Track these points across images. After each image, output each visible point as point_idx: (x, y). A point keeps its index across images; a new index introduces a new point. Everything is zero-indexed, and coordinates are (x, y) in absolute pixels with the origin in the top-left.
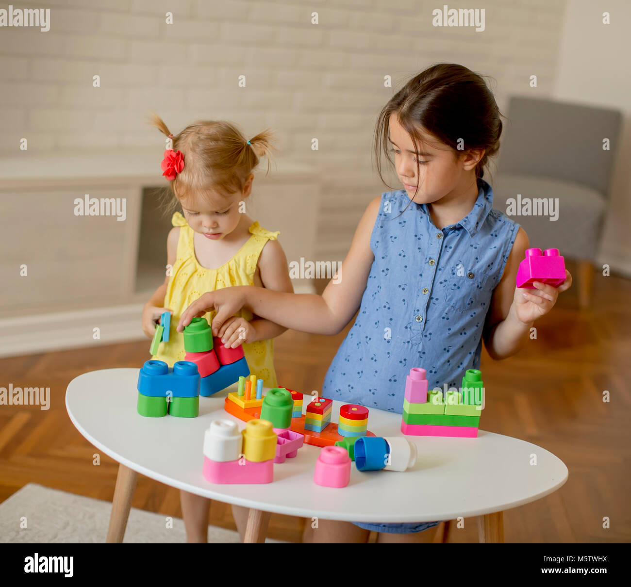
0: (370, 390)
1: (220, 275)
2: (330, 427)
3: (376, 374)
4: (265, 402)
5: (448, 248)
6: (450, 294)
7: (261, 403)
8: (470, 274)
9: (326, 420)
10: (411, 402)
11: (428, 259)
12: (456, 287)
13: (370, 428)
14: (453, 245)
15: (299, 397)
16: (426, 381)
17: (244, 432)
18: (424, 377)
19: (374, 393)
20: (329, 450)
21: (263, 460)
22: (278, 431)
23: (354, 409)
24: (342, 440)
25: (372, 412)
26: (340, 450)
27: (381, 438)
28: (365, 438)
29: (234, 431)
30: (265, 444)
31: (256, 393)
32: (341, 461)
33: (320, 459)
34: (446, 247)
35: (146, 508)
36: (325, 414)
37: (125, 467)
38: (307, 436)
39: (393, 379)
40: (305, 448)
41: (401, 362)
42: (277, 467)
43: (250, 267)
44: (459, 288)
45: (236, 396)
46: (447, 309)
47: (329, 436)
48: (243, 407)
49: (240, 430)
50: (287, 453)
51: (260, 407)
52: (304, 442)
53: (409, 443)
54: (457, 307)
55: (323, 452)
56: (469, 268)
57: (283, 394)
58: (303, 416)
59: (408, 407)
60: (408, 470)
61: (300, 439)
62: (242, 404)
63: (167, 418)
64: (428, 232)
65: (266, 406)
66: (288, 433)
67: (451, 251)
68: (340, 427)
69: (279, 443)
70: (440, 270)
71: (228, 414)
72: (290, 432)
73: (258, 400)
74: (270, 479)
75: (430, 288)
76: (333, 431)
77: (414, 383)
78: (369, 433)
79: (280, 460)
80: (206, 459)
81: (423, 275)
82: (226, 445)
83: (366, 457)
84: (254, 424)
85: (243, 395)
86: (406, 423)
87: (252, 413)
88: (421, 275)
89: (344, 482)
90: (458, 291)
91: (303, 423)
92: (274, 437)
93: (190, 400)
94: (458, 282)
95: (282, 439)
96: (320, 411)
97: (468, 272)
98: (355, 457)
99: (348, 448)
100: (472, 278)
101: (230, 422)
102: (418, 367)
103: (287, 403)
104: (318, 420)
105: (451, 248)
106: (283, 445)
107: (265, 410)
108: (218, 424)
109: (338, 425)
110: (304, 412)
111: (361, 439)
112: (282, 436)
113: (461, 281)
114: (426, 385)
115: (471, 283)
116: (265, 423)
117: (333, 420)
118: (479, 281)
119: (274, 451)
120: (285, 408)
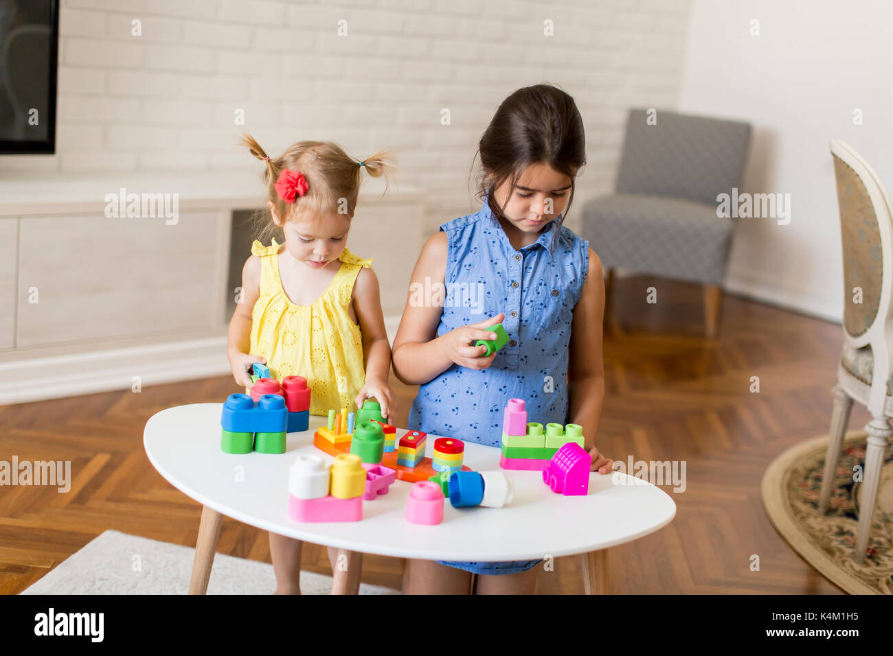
0: (471, 425)
1: (314, 311)
2: (424, 462)
3: (476, 407)
4: (355, 436)
5: (528, 270)
6: (538, 314)
7: (350, 438)
8: (555, 291)
9: (419, 455)
10: (510, 435)
11: (510, 282)
12: (543, 306)
13: (465, 463)
14: (532, 265)
15: (391, 430)
16: (525, 413)
17: (331, 467)
18: (522, 408)
19: (475, 428)
20: (421, 486)
21: (351, 497)
22: (368, 466)
23: (449, 443)
24: (435, 475)
25: (468, 446)
26: (432, 485)
27: (476, 473)
28: (459, 472)
29: (320, 467)
30: (353, 481)
31: (347, 427)
32: (434, 497)
33: (412, 495)
34: (526, 268)
35: (234, 553)
36: (419, 448)
37: (209, 509)
38: (400, 472)
39: (494, 409)
40: (397, 485)
41: (501, 390)
42: (366, 504)
43: (345, 298)
44: (545, 307)
45: (327, 430)
46: (538, 329)
47: (422, 470)
48: (333, 442)
49: (327, 466)
50: (378, 489)
51: (350, 442)
52: (396, 478)
53: (506, 477)
54: (547, 327)
55: (415, 487)
56: (552, 286)
57: (374, 428)
58: (396, 450)
59: (506, 440)
60: (505, 506)
61: (393, 474)
62: (332, 438)
63: (253, 454)
64: (505, 256)
65: (357, 441)
66: (379, 469)
67: (531, 271)
68: (434, 461)
69: (368, 478)
70: (524, 291)
71: (316, 448)
72: (382, 467)
73: (349, 435)
74: (359, 517)
75: (518, 311)
76: (428, 465)
77: (512, 415)
78: (465, 468)
79: (370, 497)
80: (292, 497)
81: (508, 298)
82: (313, 481)
83: (461, 492)
84: (342, 458)
85: (333, 429)
86: (505, 456)
87: (342, 447)
88: (506, 299)
89: (438, 519)
90: (545, 310)
91: (396, 458)
92: (363, 474)
93: (277, 436)
94: (545, 301)
95: (372, 475)
96: (413, 445)
97: (552, 290)
98: (450, 492)
99: (442, 484)
100: (557, 295)
101: (317, 456)
102: (516, 398)
103: (378, 436)
104: (412, 455)
105: (530, 268)
106: (374, 481)
107: (355, 444)
108: (304, 459)
109: (432, 459)
110: (397, 446)
111: (456, 474)
112: (372, 471)
113: (547, 300)
114: (525, 417)
115: (557, 300)
116: (353, 457)
117: (427, 455)
118: (564, 298)
119: (363, 487)
120: (376, 443)
